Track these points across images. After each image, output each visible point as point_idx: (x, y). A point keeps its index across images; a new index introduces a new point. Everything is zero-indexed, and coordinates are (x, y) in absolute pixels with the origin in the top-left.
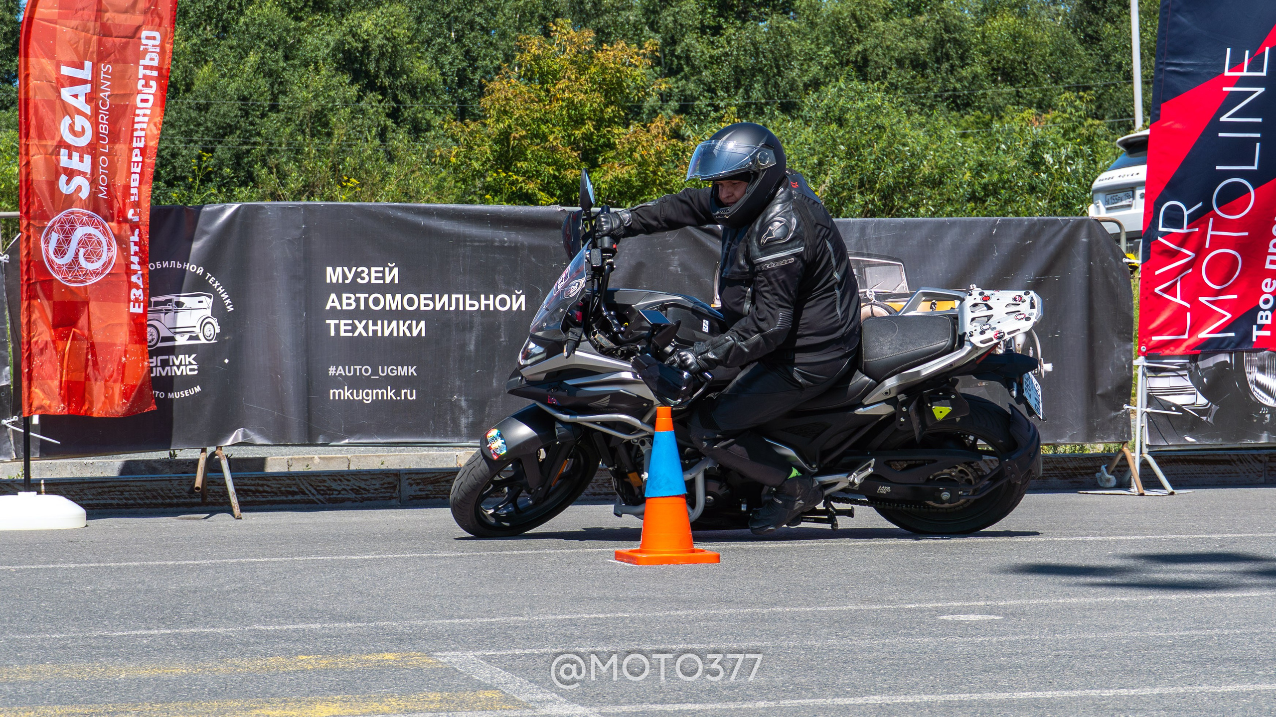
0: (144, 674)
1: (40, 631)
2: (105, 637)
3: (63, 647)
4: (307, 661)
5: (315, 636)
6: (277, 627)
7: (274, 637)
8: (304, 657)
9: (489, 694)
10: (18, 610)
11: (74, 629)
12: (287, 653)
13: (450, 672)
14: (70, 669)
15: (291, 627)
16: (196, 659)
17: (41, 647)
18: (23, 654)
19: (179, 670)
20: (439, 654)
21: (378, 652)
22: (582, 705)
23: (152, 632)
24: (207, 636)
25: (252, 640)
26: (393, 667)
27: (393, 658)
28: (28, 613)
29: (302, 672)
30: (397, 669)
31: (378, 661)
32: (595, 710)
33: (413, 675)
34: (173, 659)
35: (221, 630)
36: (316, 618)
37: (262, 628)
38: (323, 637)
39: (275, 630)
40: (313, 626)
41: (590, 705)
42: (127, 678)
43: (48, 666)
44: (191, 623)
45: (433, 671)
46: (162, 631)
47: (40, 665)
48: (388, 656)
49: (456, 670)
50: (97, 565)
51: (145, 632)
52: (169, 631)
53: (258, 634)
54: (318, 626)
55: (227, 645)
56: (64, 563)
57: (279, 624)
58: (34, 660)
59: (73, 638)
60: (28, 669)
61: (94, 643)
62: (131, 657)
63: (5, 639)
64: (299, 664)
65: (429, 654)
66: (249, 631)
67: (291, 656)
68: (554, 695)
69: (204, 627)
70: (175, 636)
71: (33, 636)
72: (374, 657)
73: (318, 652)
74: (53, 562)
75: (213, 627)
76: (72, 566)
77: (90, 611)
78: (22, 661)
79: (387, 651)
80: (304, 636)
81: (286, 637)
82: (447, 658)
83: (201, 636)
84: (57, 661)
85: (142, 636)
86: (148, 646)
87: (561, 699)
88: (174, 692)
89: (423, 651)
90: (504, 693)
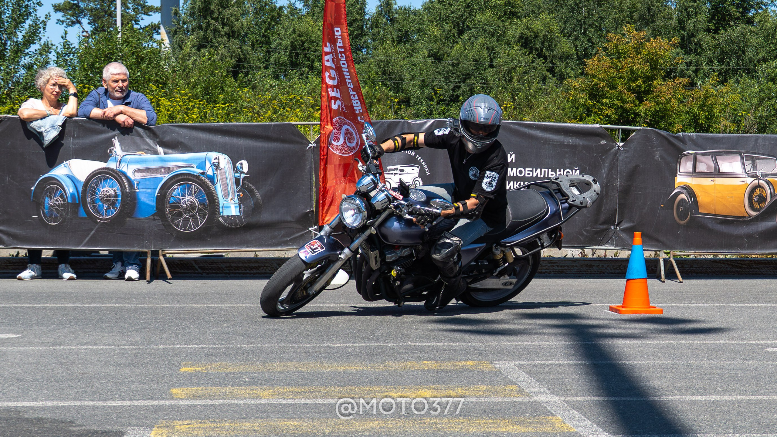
0: (340, 369)
1: (299, 342)
2: (330, 347)
3: (307, 352)
4: (427, 365)
5: (437, 349)
6: (420, 344)
7: (416, 349)
8: (426, 362)
9: (511, 387)
10: (294, 330)
11: (317, 342)
12: (420, 359)
13: (498, 373)
14: (304, 365)
15: (427, 344)
16: (370, 361)
17: (295, 352)
18: (284, 355)
19: (358, 367)
20: (497, 362)
21: (465, 361)
22: (557, 395)
23: (355, 345)
24: (382, 348)
25: (404, 351)
26: (469, 369)
27: (472, 364)
28: (297, 332)
29: (421, 371)
30: (471, 371)
31: (463, 366)
32: (562, 399)
33: (477, 375)
34: (358, 361)
35: (391, 345)
36: (442, 340)
37: (413, 344)
38: (441, 350)
39: (418, 346)
40: (438, 344)
41: (561, 396)
42: (330, 371)
43: (294, 362)
44: (378, 340)
45: (489, 373)
46: (360, 345)
47: (289, 362)
48: (470, 363)
49: (501, 372)
50: (345, 305)
51: (352, 345)
52: (364, 345)
53: (409, 348)
54: (442, 344)
55: (391, 354)
56: (329, 303)
57: (422, 342)
58: (288, 359)
59: (313, 347)
60: (282, 364)
61: (322, 350)
62: (338, 359)
63: (279, 346)
64: (422, 366)
65: (491, 363)
66: (405, 346)
67: (420, 360)
68: (545, 389)
69: (383, 343)
70: (366, 347)
71: (294, 345)
72: (461, 364)
73: (435, 359)
74: (323, 303)
75: (388, 343)
76: (332, 305)
77: (329, 332)
78: (281, 360)
79: (471, 360)
80: (432, 349)
81: (422, 350)
82: (500, 365)
83: (379, 347)
84: (299, 360)
85: (349, 347)
86: (349, 353)
87: (548, 392)
88: (350, 381)
89: (489, 360)
90: (520, 387)
